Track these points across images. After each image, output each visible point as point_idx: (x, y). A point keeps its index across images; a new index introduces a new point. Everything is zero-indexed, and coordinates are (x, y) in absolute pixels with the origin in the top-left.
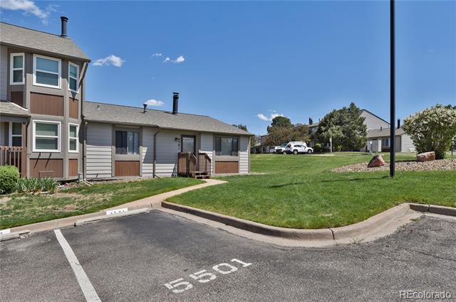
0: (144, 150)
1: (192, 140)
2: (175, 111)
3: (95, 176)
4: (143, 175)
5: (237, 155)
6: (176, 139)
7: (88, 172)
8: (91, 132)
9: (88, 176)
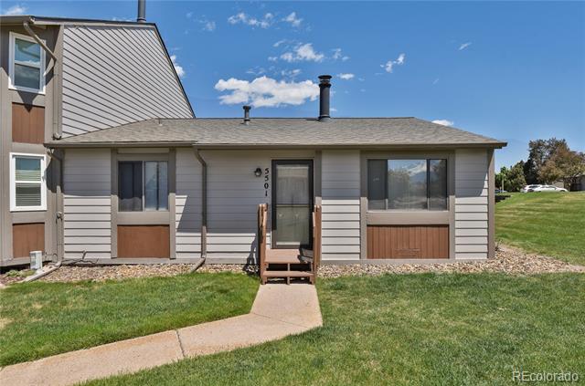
0: (179, 202)
1: (300, 172)
2: (323, 113)
3: (79, 256)
4: (178, 256)
5: (445, 207)
6: (259, 170)
7: (67, 248)
8: (73, 167)
9: (67, 256)
